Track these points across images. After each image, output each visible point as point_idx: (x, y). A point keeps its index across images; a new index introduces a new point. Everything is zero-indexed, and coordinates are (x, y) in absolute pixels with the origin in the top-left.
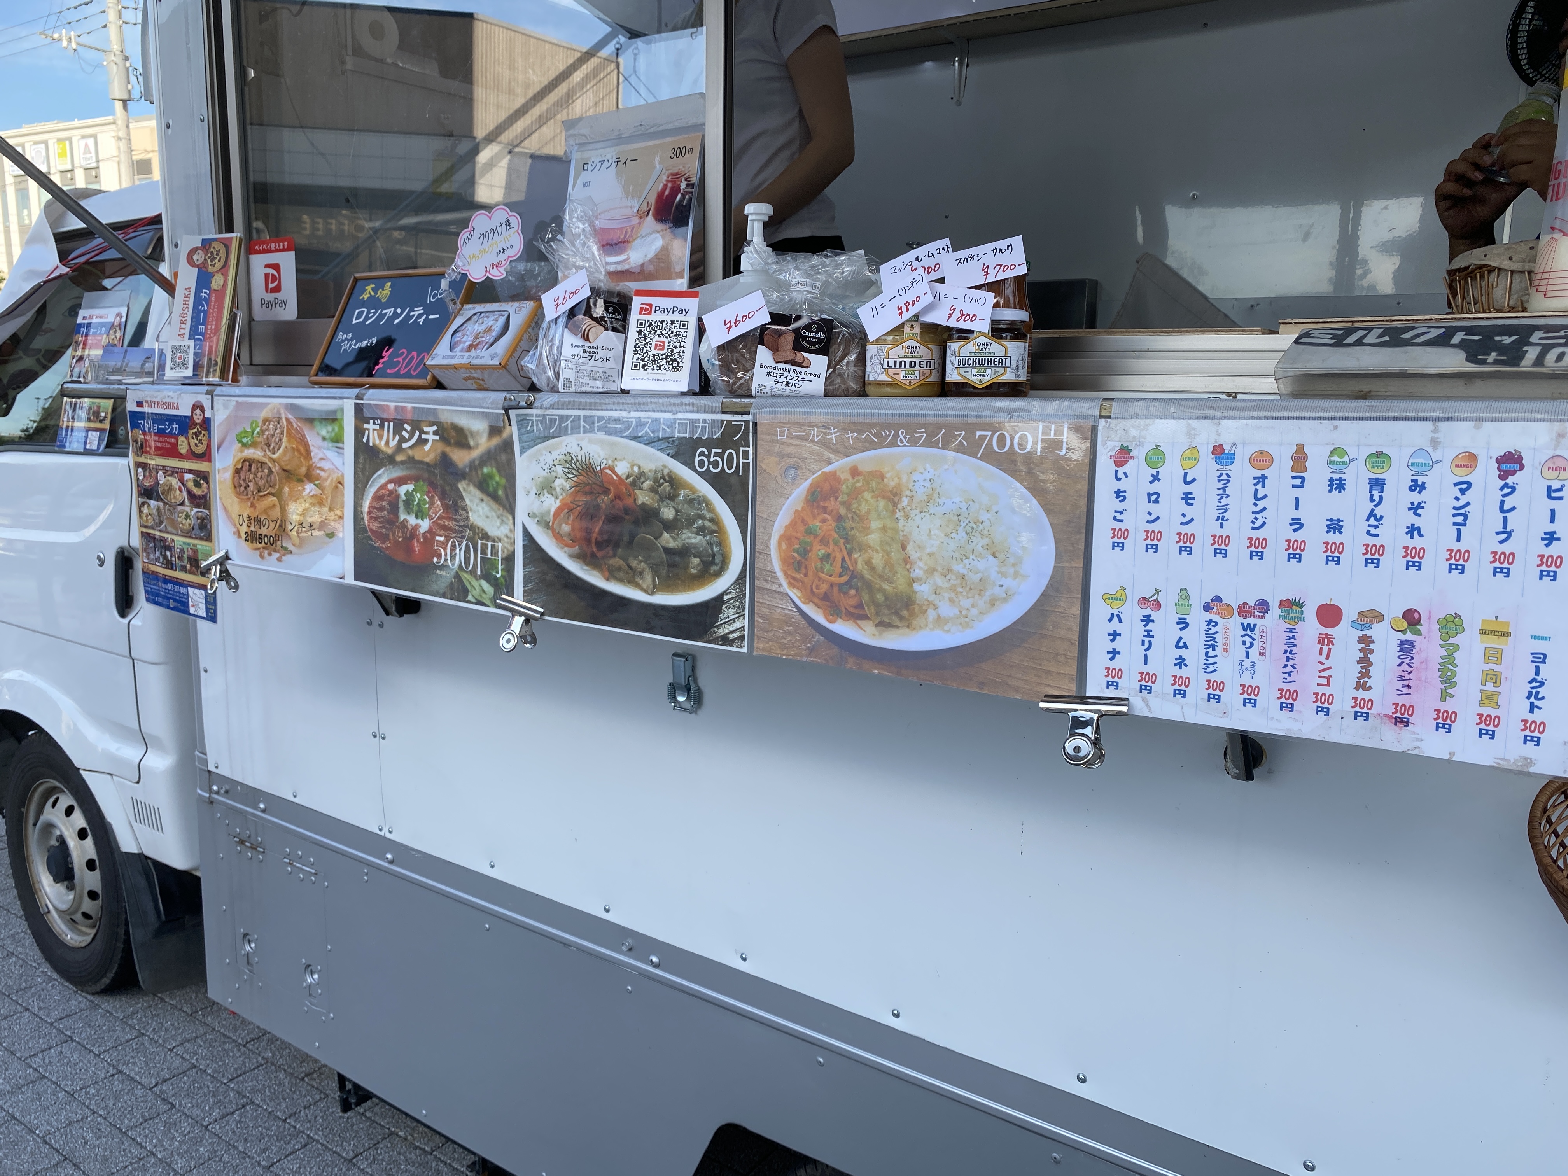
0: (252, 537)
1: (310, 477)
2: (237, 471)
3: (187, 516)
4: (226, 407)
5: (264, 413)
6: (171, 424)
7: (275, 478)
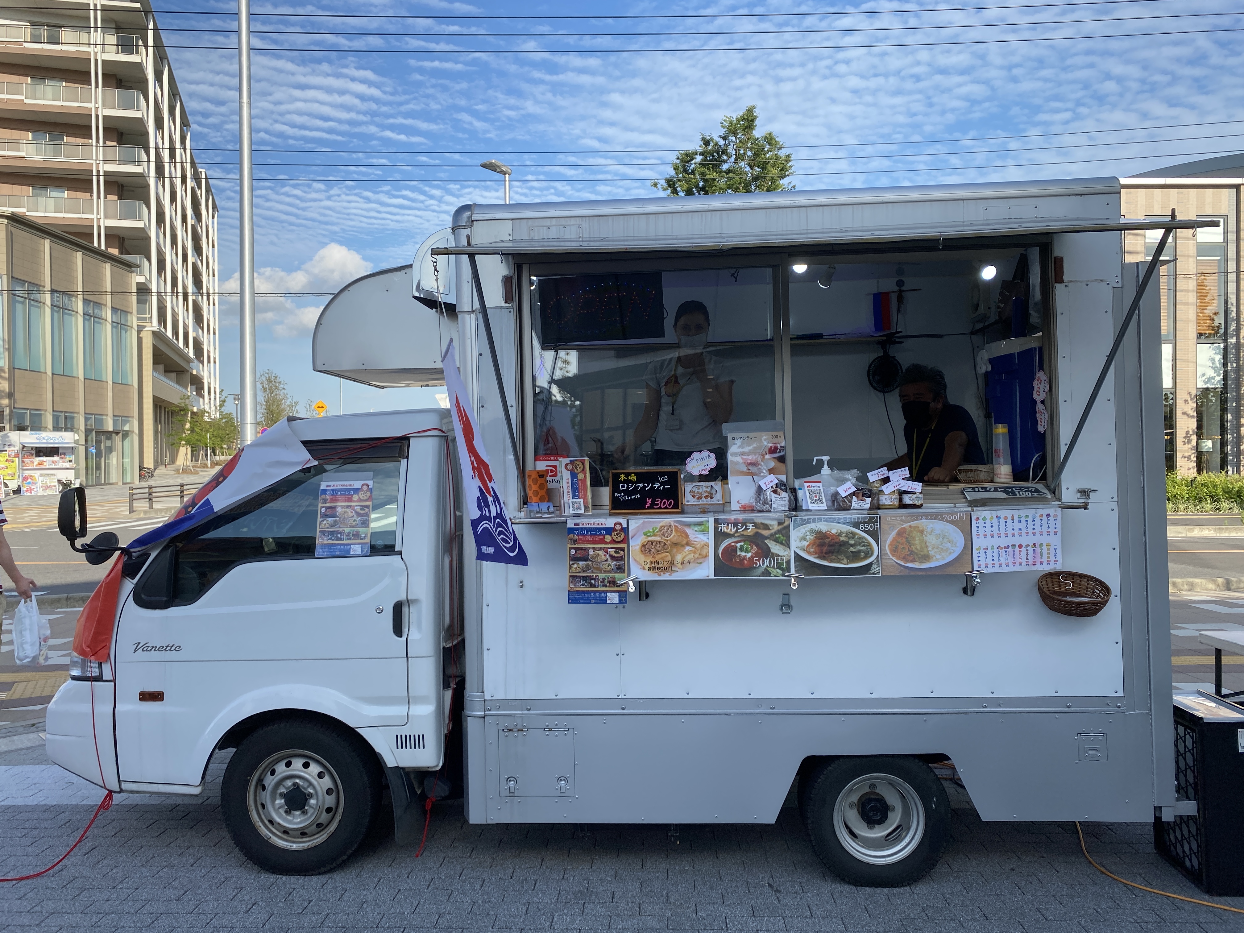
0: (652, 568)
2: (644, 546)
3: (608, 565)
5: (661, 524)
6: (601, 531)
7: (668, 546)
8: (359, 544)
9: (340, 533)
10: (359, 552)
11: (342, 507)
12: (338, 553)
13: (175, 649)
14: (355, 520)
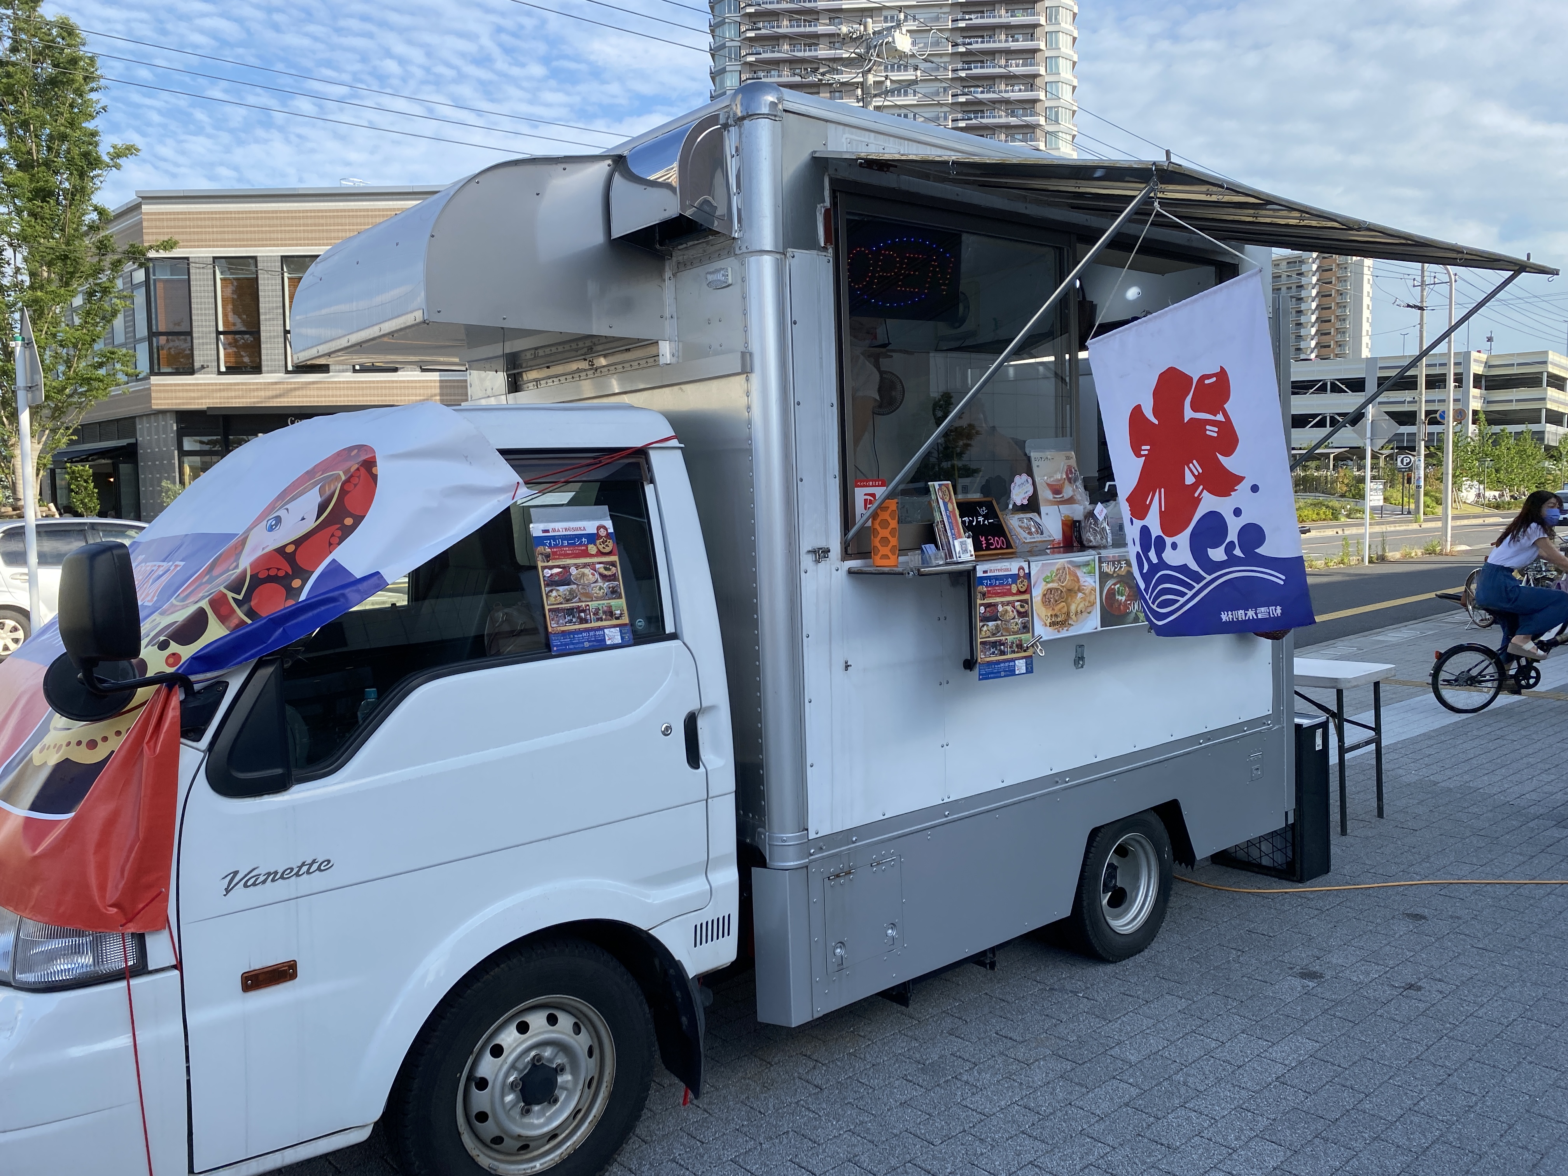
0: (1052, 624)
1: (1079, 590)
2: (1044, 595)
3: (1017, 624)
4: (1036, 566)
5: (1057, 566)
6: (1007, 579)
7: (1064, 594)
8: (615, 626)
9: (584, 611)
10: (618, 640)
11: (577, 567)
12: (587, 644)
13: (319, 869)
14: (601, 588)
